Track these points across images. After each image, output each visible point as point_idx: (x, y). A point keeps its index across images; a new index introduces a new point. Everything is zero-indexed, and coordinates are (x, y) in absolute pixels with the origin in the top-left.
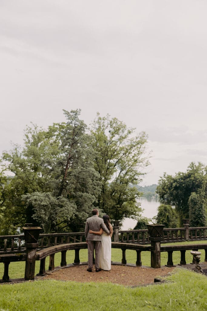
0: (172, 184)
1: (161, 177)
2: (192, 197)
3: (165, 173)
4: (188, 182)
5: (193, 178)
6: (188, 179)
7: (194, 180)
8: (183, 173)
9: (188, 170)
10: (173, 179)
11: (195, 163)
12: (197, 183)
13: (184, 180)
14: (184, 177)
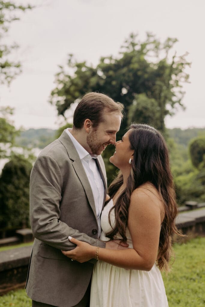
0: (86, 82)
1: (61, 67)
2: (138, 104)
3: (71, 55)
4: (124, 75)
5: (136, 66)
6: (125, 70)
7: (138, 70)
8: (111, 58)
9: (120, 53)
10: (91, 70)
11: (137, 35)
12: (146, 76)
13: (115, 71)
14: (115, 65)
